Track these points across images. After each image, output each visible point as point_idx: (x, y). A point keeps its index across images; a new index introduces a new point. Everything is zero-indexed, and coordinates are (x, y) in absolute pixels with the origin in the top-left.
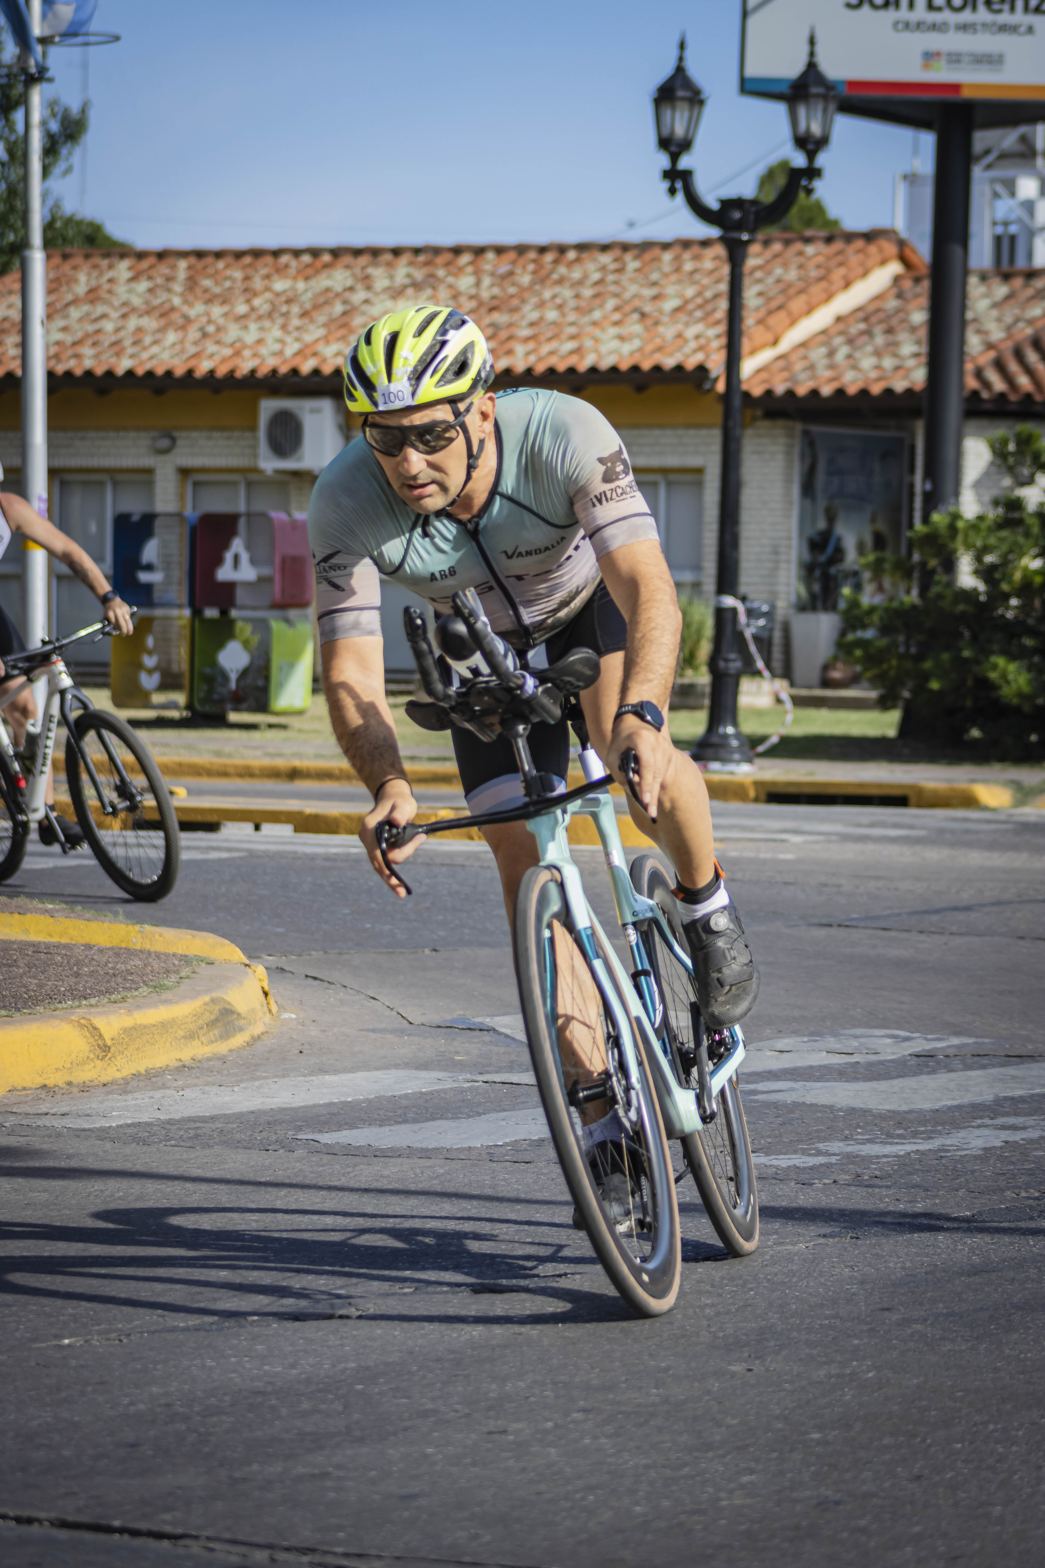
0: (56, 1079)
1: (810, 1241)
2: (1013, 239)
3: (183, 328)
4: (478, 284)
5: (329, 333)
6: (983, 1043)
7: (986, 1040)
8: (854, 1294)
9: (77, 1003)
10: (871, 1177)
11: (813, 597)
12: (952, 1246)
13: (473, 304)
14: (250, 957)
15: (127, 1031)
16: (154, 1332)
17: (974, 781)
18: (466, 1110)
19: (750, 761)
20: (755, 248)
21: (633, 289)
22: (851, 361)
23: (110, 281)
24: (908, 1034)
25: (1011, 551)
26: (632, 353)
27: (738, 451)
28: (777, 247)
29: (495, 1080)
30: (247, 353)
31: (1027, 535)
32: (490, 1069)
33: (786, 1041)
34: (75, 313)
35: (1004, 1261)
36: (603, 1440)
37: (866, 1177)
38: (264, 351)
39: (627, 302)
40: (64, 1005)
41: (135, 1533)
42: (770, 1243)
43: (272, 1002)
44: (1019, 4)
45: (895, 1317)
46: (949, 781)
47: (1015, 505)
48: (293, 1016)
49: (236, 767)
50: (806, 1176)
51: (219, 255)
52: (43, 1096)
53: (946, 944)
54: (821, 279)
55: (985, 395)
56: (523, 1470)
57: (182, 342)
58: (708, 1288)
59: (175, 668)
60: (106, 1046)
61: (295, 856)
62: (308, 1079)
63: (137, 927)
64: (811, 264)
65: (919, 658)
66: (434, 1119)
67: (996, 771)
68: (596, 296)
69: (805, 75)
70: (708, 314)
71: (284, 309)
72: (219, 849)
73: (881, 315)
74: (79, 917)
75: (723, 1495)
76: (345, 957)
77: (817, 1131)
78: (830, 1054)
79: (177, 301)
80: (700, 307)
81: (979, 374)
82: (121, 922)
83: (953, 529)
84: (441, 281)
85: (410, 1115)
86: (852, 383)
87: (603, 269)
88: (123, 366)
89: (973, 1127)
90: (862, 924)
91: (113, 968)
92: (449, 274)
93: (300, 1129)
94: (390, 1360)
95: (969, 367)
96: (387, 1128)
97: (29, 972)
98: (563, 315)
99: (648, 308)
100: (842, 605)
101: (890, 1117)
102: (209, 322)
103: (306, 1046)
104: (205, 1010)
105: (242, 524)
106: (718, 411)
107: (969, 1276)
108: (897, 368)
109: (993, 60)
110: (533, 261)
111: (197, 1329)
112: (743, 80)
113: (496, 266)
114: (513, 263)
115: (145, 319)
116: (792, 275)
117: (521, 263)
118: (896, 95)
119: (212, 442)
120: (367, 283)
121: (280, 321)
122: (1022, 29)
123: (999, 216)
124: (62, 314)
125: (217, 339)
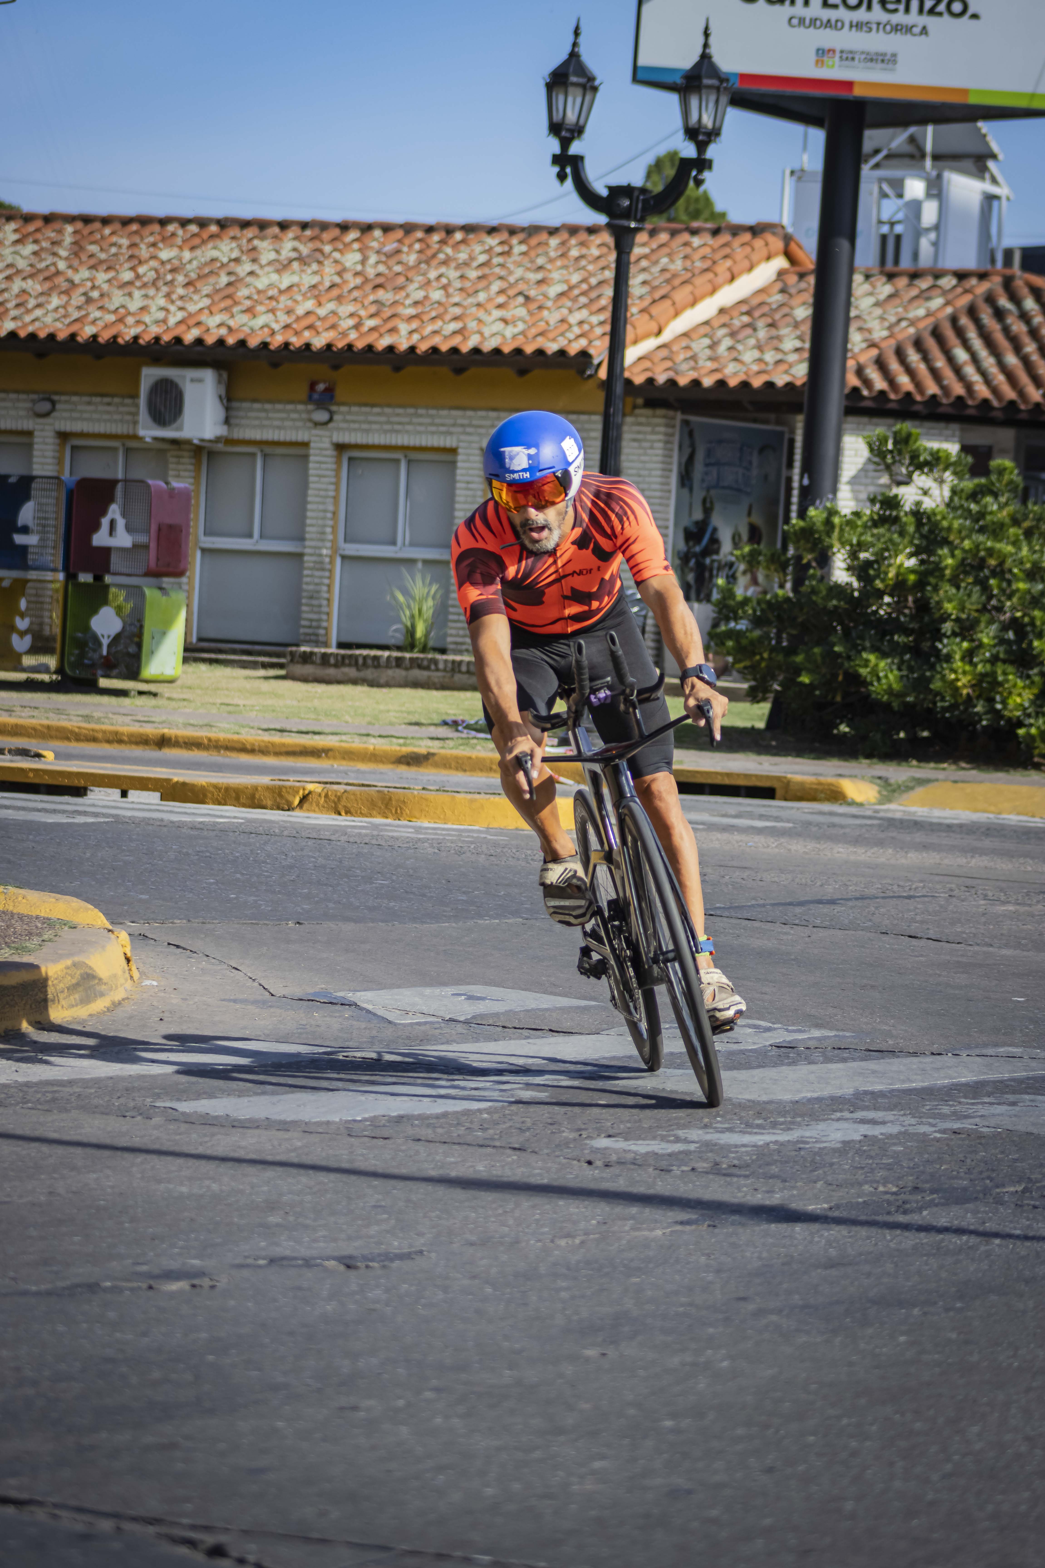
1: (667, 1228)
2: (898, 238)
3: (67, 292)
4: (363, 262)
5: (213, 303)
6: (845, 1037)
7: (848, 1034)
8: (710, 1282)
10: (729, 1167)
11: (687, 586)
12: (809, 1238)
13: (358, 281)
14: (112, 923)
17: (840, 775)
20: (642, 237)
21: (519, 272)
22: (734, 354)
24: (770, 1024)
25: (886, 548)
26: (514, 337)
27: (619, 438)
28: (664, 237)
29: (355, 1055)
30: (130, 320)
31: (902, 534)
32: (350, 1044)
35: (861, 1254)
36: (455, 1420)
37: (724, 1166)
38: (147, 319)
39: (511, 286)
42: (627, 1228)
43: (134, 968)
44: (915, 5)
45: (751, 1307)
46: (816, 774)
47: (892, 503)
48: (155, 983)
49: (104, 732)
50: (665, 1162)
51: (106, 221)
53: (809, 936)
54: (707, 270)
55: (865, 392)
56: (373, 1447)
57: (64, 307)
58: (564, 1271)
59: (47, 631)
61: (162, 824)
63: (1, 888)
64: (697, 256)
65: (791, 651)
67: (863, 766)
68: (480, 278)
69: (698, 66)
70: (592, 301)
71: (169, 277)
72: (85, 813)
73: (765, 309)
75: (574, 1479)
76: (208, 926)
77: (676, 1118)
79: (62, 265)
80: (583, 294)
81: (860, 372)
83: (828, 523)
84: (327, 256)
86: (733, 375)
87: (489, 251)
88: (5, 327)
89: (832, 1120)
90: (726, 914)
92: (335, 250)
93: (158, 1096)
94: (243, 1331)
95: (851, 364)
96: (245, 1100)
98: (448, 295)
99: (532, 293)
100: (716, 596)
101: (749, 1107)
102: (93, 287)
103: (167, 1014)
104: (67, 973)
105: (119, 489)
106: (600, 396)
107: (826, 1269)
108: (779, 362)
109: (887, 60)
110: (420, 240)
111: (49, 1293)
112: (635, 67)
113: (383, 244)
114: (400, 241)
115: (30, 282)
116: (678, 265)
117: (407, 241)
118: (789, 90)
119: (92, 408)
120: (253, 255)
121: (165, 289)
122: (916, 30)
123: (885, 217)
125: (100, 305)
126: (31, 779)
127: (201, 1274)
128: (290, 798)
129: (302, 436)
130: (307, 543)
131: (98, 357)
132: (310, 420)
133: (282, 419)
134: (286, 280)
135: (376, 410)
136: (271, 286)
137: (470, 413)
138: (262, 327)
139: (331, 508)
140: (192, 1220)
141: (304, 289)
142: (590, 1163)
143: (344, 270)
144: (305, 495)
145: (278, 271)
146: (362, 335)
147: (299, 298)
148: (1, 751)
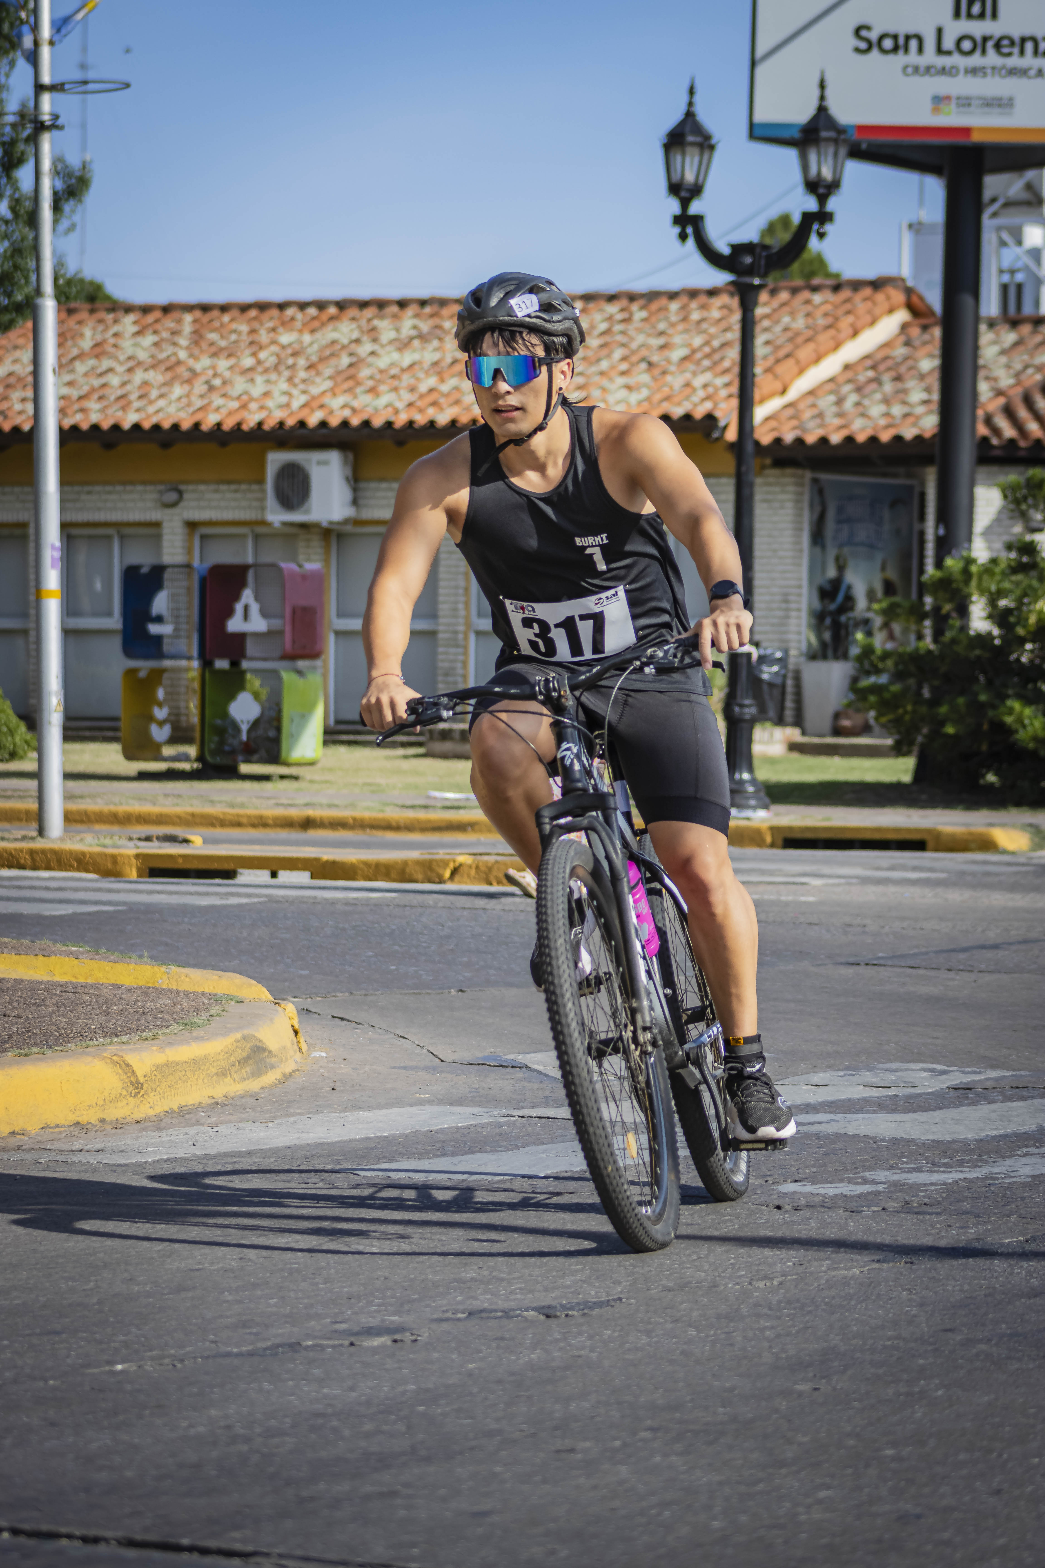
0: (90, 1116)
1: (864, 1266)
2: (1019, 287)
3: (189, 381)
5: (336, 385)
6: (1022, 1076)
7: (1024, 1073)
8: (915, 1316)
9: (108, 1041)
10: (920, 1205)
11: (823, 645)
12: (1008, 1270)
14: (278, 997)
15: (159, 1068)
16: (208, 1357)
17: (991, 825)
18: (505, 1144)
19: (766, 807)
20: (764, 296)
21: (640, 339)
22: (860, 409)
23: (115, 335)
24: (945, 1068)
25: (1025, 595)
26: (640, 403)
27: (751, 499)
28: (784, 296)
29: (531, 1114)
30: (253, 406)
31: (1040, 579)
32: (524, 1104)
33: (822, 1075)
34: (81, 367)
36: (674, 1458)
37: (915, 1205)
38: (270, 403)
39: (634, 352)
40: (96, 1043)
41: (204, 1551)
42: (823, 1268)
43: (302, 1040)
44: (1030, 47)
45: (959, 1338)
46: (966, 825)
47: (1028, 549)
48: (324, 1054)
49: (249, 817)
50: (854, 1204)
51: (224, 308)
52: (76, 1133)
53: (975, 981)
54: (829, 327)
55: (995, 441)
56: (595, 1487)
57: (188, 395)
58: (766, 1311)
59: (185, 721)
60: (138, 1083)
61: (315, 901)
62: (342, 1115)
63: (163, 968)
64: (819, 313)
65: (934, 702)
66: (473, 1152)
67: (1014, 815)
68: (602, 346)
69: (815, 119)
70: (715, 364)
71: (290, 361)
72: (238, 894)
73: (890, 363)
74: (104, 959)
75: (801, 1509)
76: (370, 998)
77: (861, 1160)
78: (867, 1088)
79: (182, 355)
80: (708, 356)
81: (989, 421)
82: (147, 964)
83: (966, 573)
85: (449, 1149)
86: (861, 431)
87: (610, 318)
88: (128, 420)
89: (1020, 1156)
90: (889, 963)
91: (142, 1007)
93: (337, 1162)
94: (450, 1382)
95: (980, 413)
97: (58, 1011)
99: (655, 358)
101: (934, 1147)
102: (215, 375)
103: (338, 1084)
104: (237, 1047)
105: (251, 575)
106: (730, 458)
107: (1030, 1298)
108: (906, 416)
109: (1004, 104)
111: (251, 1354)
112: (752, 126)
115: (151, 373)
116: (800, 323)
118: (906, 139)
119: (219, 496)
120: (373, 335)
121: (286, 373)
122: (1032, 73)
123: (1006, 264)
124: (71, 367)
125: (223, 392)
126: (181, 864)
127: (401, 1329)
128: (440, 871)
131: (223, 445)
134: (407, 359)
136: (393, 364)
138: (386, 406)
139: (463, 584)
140: (386, 1278)
141: (426, 365)
142: (778, 1207)
145: (399, 350)
147: (421, 375)
148: (148, 839)
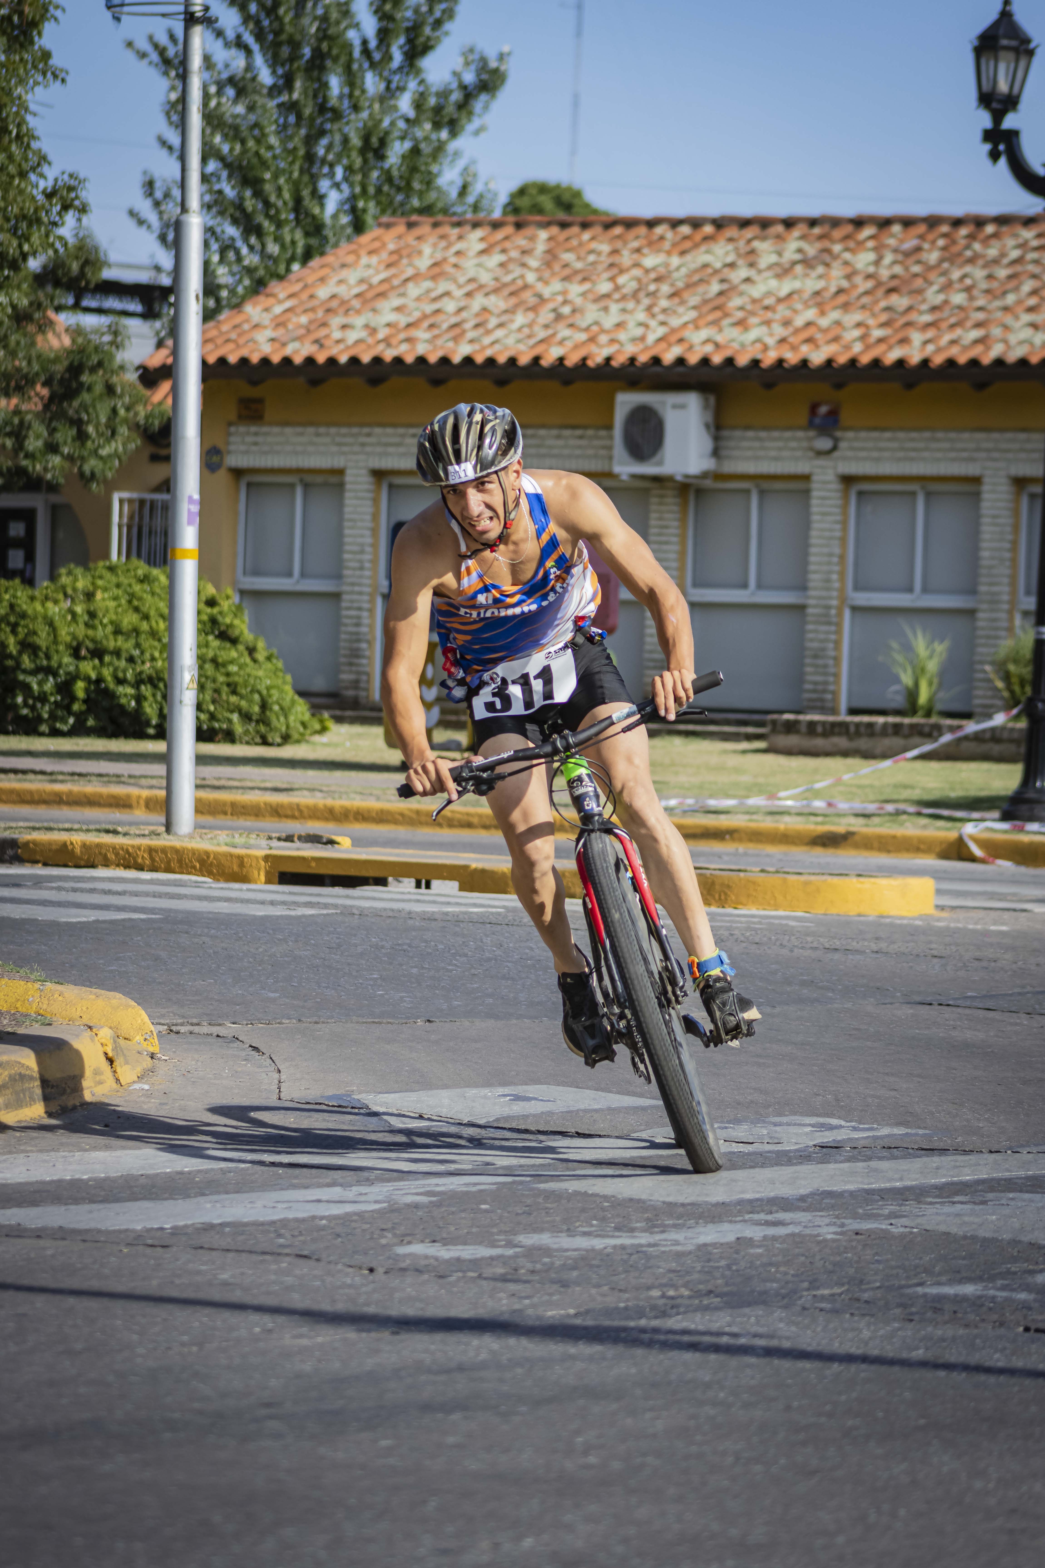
3: (534, 309)
4: (877, 263)
5: (700, 317)
6: (911, 1135)
13: (869, 284)
23: (458, 253)
24: (840, 1122)
30: (603, 339)
34: (413, 290)
38: (622, 336)
43: (122, 1070)
57: (530, 325)
68: (1011, 277)
71: (652, 287)
79: (531, 277)
84: (835, 257)
87: (1023, 246)
88: (460, 352)
90: (968, 1003)
92: (847, 249)
98: (971, 298)
102: (565, 302)
110: (945, 235)
113: (902, 241)
114: (922, 237)
115: (493, 298)
117: (930, 237)
119: (560, 442)
120: (751, 258)
121: (646, 302)
124: (402, 290)
125: (570, 321)
126: (314, 869)
129: (801, 467)
130: (812, 593)
131: (567, 382)
132: (811, 449)
133: (780, 449)
134: (786, 287)
135: (888, 435)
136: (769, 294)
137: (996, 435)
138: (755, 342)
139: (837, 551)
141: (806, 295)
143: (854, 273)
144: (806, 537)
145: (778, 276)
146: (868, 347)
147: (799, 306)
148: (289, 839)
